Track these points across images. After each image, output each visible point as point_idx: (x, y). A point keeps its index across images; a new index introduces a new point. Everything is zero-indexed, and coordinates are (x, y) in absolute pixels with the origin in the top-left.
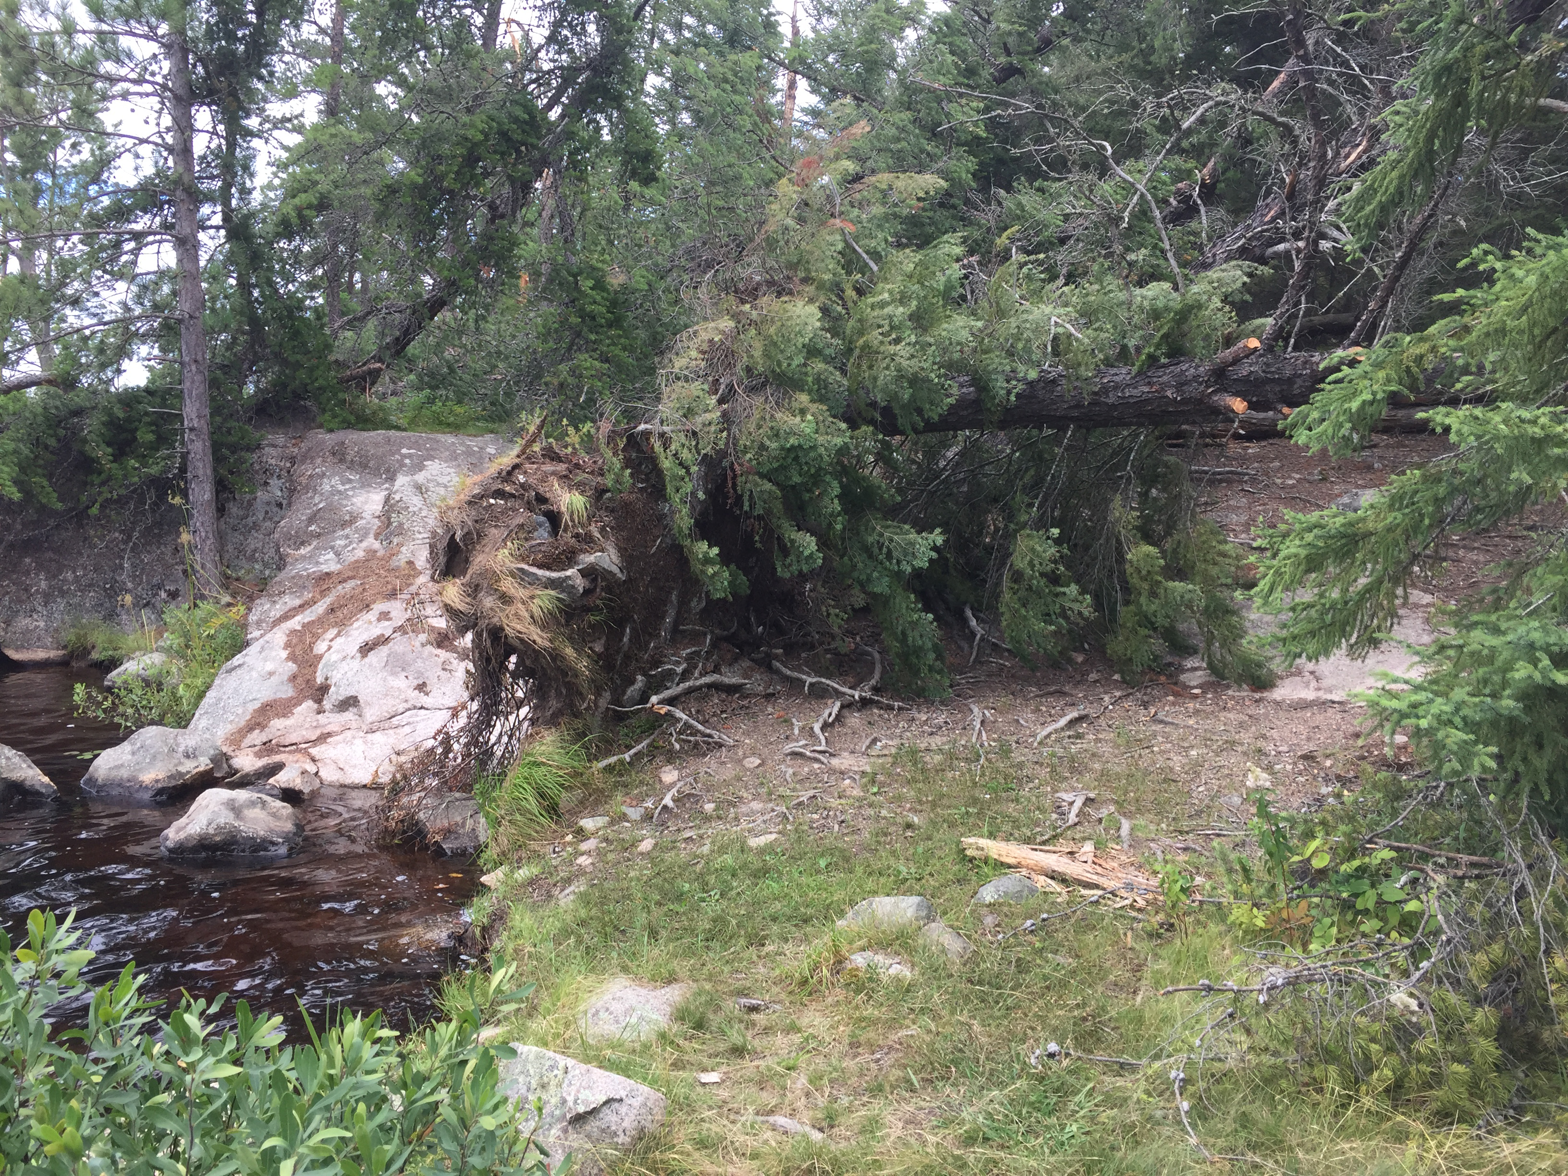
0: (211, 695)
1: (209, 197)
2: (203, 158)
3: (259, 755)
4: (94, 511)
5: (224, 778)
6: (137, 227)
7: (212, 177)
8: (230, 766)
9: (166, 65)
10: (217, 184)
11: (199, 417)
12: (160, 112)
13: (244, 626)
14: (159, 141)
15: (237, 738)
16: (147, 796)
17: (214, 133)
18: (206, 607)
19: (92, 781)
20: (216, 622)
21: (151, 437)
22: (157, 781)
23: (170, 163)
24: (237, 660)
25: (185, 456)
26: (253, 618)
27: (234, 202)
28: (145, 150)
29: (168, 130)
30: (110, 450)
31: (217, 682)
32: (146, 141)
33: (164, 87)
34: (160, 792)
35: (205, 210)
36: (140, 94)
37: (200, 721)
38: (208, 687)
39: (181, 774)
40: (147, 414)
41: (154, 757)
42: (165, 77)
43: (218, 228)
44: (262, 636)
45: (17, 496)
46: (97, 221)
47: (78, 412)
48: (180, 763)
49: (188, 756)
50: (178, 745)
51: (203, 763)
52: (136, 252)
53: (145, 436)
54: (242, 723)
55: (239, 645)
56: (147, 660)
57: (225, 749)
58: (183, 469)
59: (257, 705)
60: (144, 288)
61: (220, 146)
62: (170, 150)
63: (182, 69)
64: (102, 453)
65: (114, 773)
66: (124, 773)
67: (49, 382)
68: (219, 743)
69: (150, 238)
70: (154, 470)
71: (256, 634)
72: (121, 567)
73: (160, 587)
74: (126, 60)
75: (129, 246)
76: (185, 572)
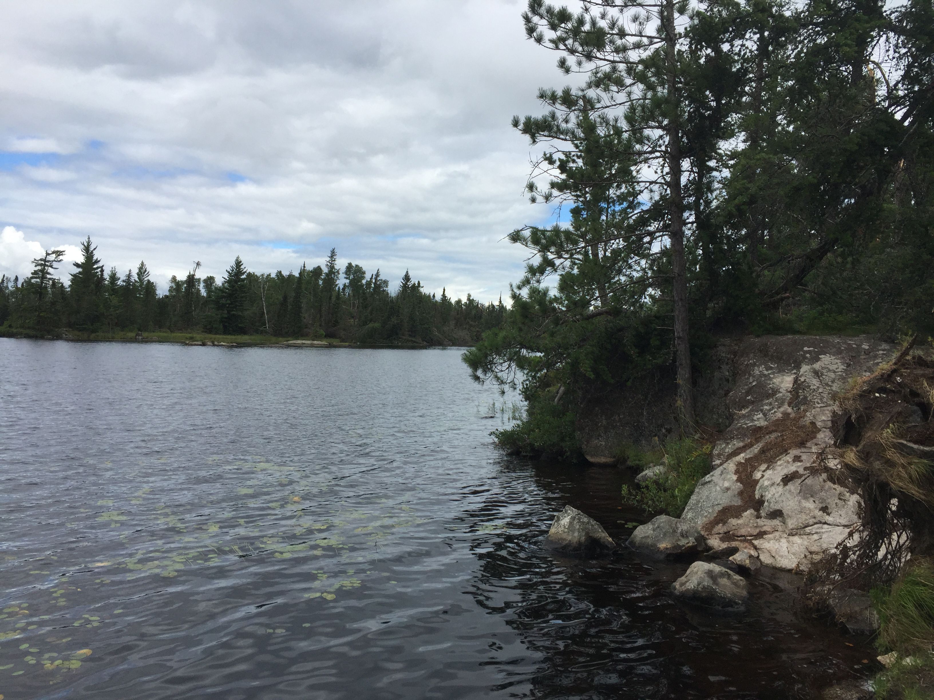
0: (694, 497)
1: (689, 207)
2: (685, 186)
3: (722, 540)
4: (629, 384)
5: (703, 552)
6: (651, 228)
7: (690, 196)
8: (706, 544)
9: (667, 140)
10: (692, 199)
11: (682, 331)
12: (663, 166)
13: (710, 455)
14: (663, 181)
15: (710, 526)
16: (662, 557)
17: (692, 171)
18: (688, 442)
19: (632, 543)
20: (696, 454)
21: (658, 343)
22: (667, 549)
23: (669, 192)
24: (707, 478)
25: (675, 353)
26: (715, 452)
27: (702, 208)
28: (656, 187)
29: (667, 174)
30: (637, 350)
31: (697, 490)
32: (655, 182)
33: (666, 152)
34: (669, 555)
35: (686, 214)
36: (654, 158)
37: (688, 514)
38: (692, 492)
39: (680, 547)
40: (655, 329)
41: (665, 534)
42: (666, 146)
43: (692, 223)
44: (721, 464)
45: (592, 376)
46: (631, 229)
47: (621, 330)
48: (679, 540)
49: (682, 536)
50: (677, 528)
51: (691, 541)
52: (650, 243)
53: (654, 342)
54: (712, 518)
55: (708, 469)
56: (657, 470)
57: (703, 533)
58: (674, 361)
59: (720, 508)
60: (653, 261)
61: (694, 178)
62: (667, 184)
63: (675, 141)
64: (633, 352)
65: (644, 540)
66: (650, 541)
67: (607, 313)
68: (700, 528)
69: (657, 234)
70: (659, 361)
71: (718, 462)
72: (642, 414)
73: (662, 426)
74: (646, 142)
75: (647, 239)
76: (675, 418)
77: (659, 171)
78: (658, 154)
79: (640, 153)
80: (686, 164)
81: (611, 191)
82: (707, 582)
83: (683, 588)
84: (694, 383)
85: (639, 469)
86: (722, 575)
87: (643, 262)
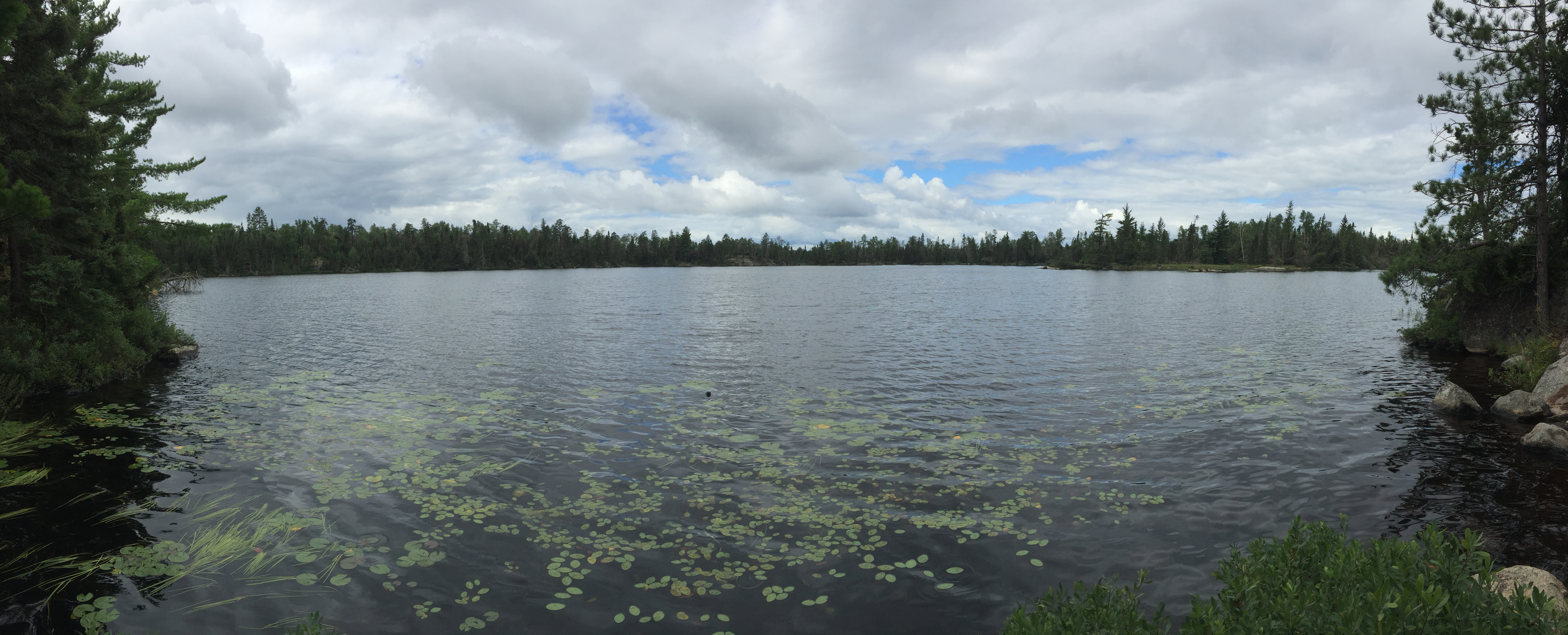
0: (1543, 378)
1: (1552, 164)
2: (1550, 147)
3: (1562, 408)
4: (1500, 296)
5: (1547, 416)
6: (1522, 180)
7: (1554, 155)
8: (1550, 411)
9: (1537, 111)
10: (1556, 157)
11: (1543, 257)
12: (1533, 132)
13: (1558, 348)
14: (1533, 144)
15: (1553, 399)
16: (1516, 419)
17: (1556, 135)
18: (1542, 339)
19: (1495, 409)
20: (1546, 347)
21: (1523, 266)
22: (1520, 413)
23: (1537, 152)
24: (1554, 365)
25: (1536, 274)
26: (1562, 346)
27: (1563, 164)
28: (1527, 148)
29: (1536, 138)
30: (1507, 272)
31: (1545, 373)
32: (1527, 145)
33: (1536, 121)
34: (1521, 418)
35: (1550, 169)
36: (1526, 126)
37: (1538, 390)
38: (1542, 375)
39: (1529, 412)
40: (1522, 256)
41: (1519, 403)
42: (1536, 116)
43: (1555, 176)
44: (1565, 355)
45: (1473, 290)
46: (1507, 180)
47: (1496, 256)
48: (1529, 407)
49: (1532, 405)
50: (1529, 399)
51: (1539, 409)
52: (1521, 191)
53: (1521, 266)
54: (1556, 393)
55: (1556, 358)
56: (1518, 358)
57: (1548, 403)
58: (1535, 279)
59: (1562, 386)
60: (1523, 205)
61: (1558, 141)
62: (1536, 145)
63: (1543, 112)
64: (1504, 273)
65: (1503, 407)
66: (1507, 408)
67: (1486, 244)
68: (1545, 400)
69: (1527, 185)
70: (1524, 280)
71: (1563, 353)
72: (1509, 318)
73: (1524, 327)
74: (1520, 113)
75: (1518, 189)
76: (1534, 321)
77: (1530, 136)
78: (1529, 123)
79: (1516, 122)
80: (1551, 130)
81: (1495, 152)
82: (1547, 437)
83: (1529, 441)
84: (1550, 296)
85: (1505, 357)
86: (1559, 433)
87: (1515, 205)
